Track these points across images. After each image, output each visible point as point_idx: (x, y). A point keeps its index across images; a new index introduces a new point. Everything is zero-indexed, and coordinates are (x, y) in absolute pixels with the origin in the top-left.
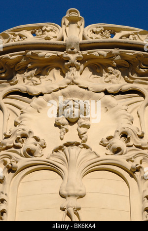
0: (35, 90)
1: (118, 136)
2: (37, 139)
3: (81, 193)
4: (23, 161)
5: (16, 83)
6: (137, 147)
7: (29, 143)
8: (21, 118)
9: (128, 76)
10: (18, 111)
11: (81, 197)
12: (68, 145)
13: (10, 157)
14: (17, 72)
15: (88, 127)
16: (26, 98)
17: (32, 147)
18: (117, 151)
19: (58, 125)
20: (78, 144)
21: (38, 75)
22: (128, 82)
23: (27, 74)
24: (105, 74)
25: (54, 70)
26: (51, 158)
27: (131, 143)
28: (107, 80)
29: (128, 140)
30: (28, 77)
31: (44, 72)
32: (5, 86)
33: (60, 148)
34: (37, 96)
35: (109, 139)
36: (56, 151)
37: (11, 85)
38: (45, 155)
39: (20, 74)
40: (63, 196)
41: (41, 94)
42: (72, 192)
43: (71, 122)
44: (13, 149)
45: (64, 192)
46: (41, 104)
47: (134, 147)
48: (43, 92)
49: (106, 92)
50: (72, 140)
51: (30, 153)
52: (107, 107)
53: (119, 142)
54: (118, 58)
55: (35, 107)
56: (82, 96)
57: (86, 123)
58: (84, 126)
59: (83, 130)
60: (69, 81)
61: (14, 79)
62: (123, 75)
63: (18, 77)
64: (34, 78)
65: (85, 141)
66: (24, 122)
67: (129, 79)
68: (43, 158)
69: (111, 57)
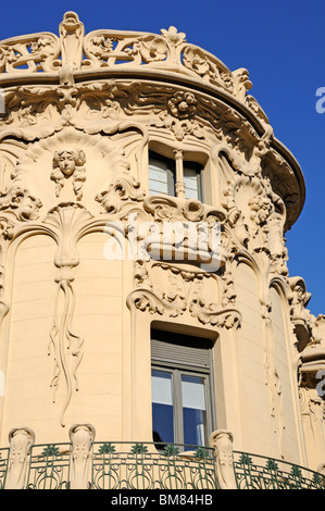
0: (29, 134)
1: (113, 190)
2: (33, 200)
3: (74, 262)
4: (21, 226)
5: (12, 121)
6: (133, 199)
7: (25, 205)
8: (17, 171)
9: (128, 108)
10: (14, 160)
11: (75, 266)
12: (62, 205)
13: (7, 221)
14: (12, 109)
15: (83, 180)
16: (22, 143)
17: (27, 210)
18: (111, 209)
19: (53, 179)
20: (72, 204)
21: (33, 113)
22: (128, 114)
23: (21, 112)
24: (103, 108)
25: (50, 105)
26: (47, 221)
27: (125, 197)
28: (105, 115)
29: (124, 193)
30: (23, 115)
31: (39, 109)
33: (55, 209)
34: (33, 142)
35: (103, 194)
36: (51, 212)
37: (7, 124)
38: (40, 218)
39: (15, 111)
40: (58, 266)
41: (37, 140)
42: (65, 262)
43: (67, 176)
44: (9, 209)
45: (59, 263)
46: (37, 152)
47: (129, 200)
48: (39, 136)
49: (102, 133)
50: (66, 201)
51: (26, 216)
52: (104, 151)
53: (114, 199)
54: (115, 89)
55: (31, 157)
56: (79, 139)
57: (81, 175)
58: (79, 180)
59: (78, 184)
60: (64, 122)
61: (10, 118)
62: (122, 107)
63: (14, 115)
64: (30, 116)
65: (79, 199)
66: (20, 177)
67: (128, 111)
68: (39, 222)
69: (107, 88)
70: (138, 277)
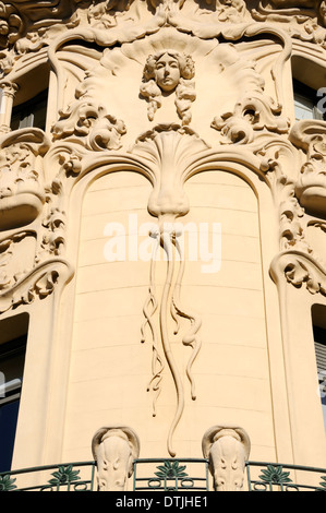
0: (107, 36)
1: (240, 112)
2: (113, 121)
3: (181, 208)
4: (91, 157)
5: (77, 24)
6: (270, 130)
7: (99, 127)
8: (85, 85)
9: (258, 10)
10: (81, 74)
11: (182, 214)
12: (161, 129)
13: (70, 151)
14: (77, 6)
15: (192, 98)
16: (93, 51)
17: (104, 133)
18: (238, 137)
19: (144, 96)
20: (176, 128)
21: (112, 10)
22: (258, 20)
23: (94, 9)
24: (220, 7)
26: (135, 152)
27: (259, 125)
28: (223, 16)
29: (257, 119)
30: (96, 14)
31: (121, 6)
32: (59, 30)
33: (149, 135)
34: (111, 47)
35: (225, 117)
36: (142, 139)
37: (69, 27)
38: (124, 146)
39: (83, 8)
40: (153, 214)
41: (118, 44)
42: (167, 207)
43: (166, 93)
44: (74, 137)
45: (155, 208)
46: (118, 60)
47: (265, 131)
48: (121, 40)
49: (221, 39)
50: (167, 122)
51: (101, 143)
52: (223, 63)
53: (241, 123)
55: (109, 67)
56: (183, 45)
57: (189, 91)
58: (186, 97)
59: (184, 104)
60: (162, 20)
61: (74, 18)
62: (249, 7)
63: (80, 14)
64: (106, 16)
65: (187, 123)
66: (90, 92)
67: (258, 14)
68: (122, 152)
70: (288, 235)
